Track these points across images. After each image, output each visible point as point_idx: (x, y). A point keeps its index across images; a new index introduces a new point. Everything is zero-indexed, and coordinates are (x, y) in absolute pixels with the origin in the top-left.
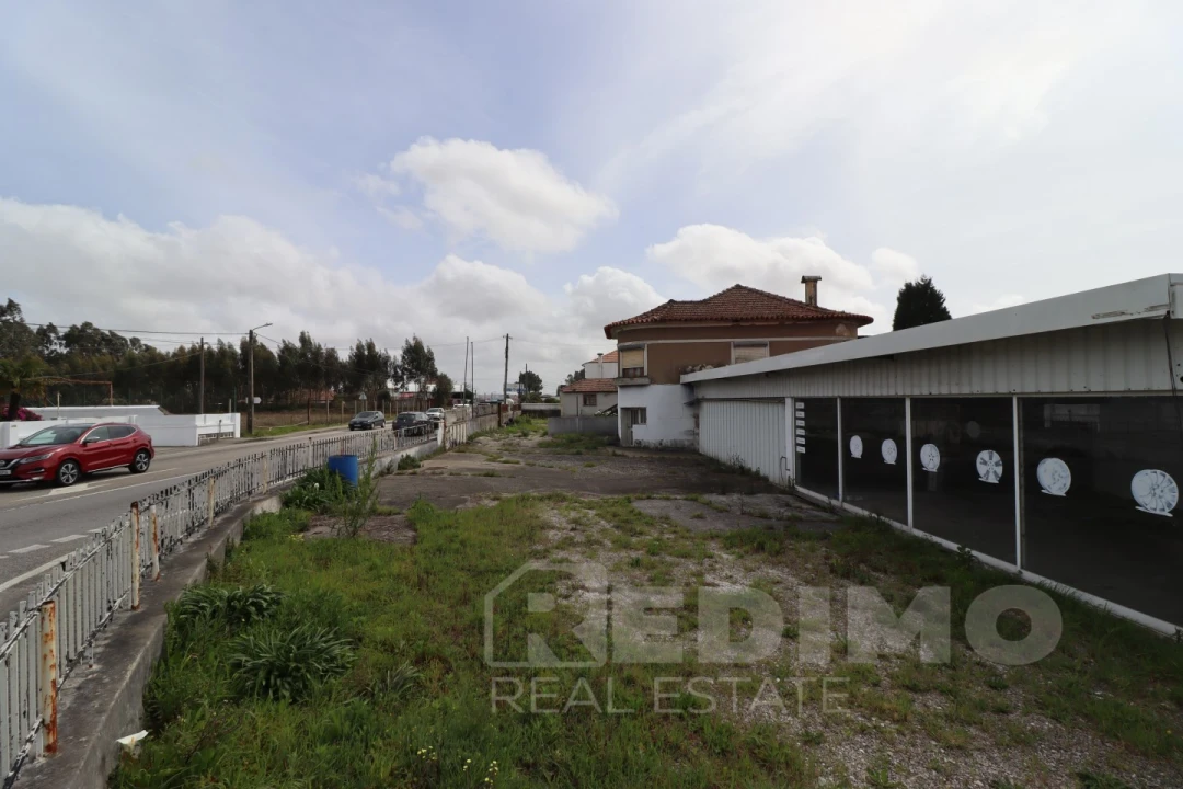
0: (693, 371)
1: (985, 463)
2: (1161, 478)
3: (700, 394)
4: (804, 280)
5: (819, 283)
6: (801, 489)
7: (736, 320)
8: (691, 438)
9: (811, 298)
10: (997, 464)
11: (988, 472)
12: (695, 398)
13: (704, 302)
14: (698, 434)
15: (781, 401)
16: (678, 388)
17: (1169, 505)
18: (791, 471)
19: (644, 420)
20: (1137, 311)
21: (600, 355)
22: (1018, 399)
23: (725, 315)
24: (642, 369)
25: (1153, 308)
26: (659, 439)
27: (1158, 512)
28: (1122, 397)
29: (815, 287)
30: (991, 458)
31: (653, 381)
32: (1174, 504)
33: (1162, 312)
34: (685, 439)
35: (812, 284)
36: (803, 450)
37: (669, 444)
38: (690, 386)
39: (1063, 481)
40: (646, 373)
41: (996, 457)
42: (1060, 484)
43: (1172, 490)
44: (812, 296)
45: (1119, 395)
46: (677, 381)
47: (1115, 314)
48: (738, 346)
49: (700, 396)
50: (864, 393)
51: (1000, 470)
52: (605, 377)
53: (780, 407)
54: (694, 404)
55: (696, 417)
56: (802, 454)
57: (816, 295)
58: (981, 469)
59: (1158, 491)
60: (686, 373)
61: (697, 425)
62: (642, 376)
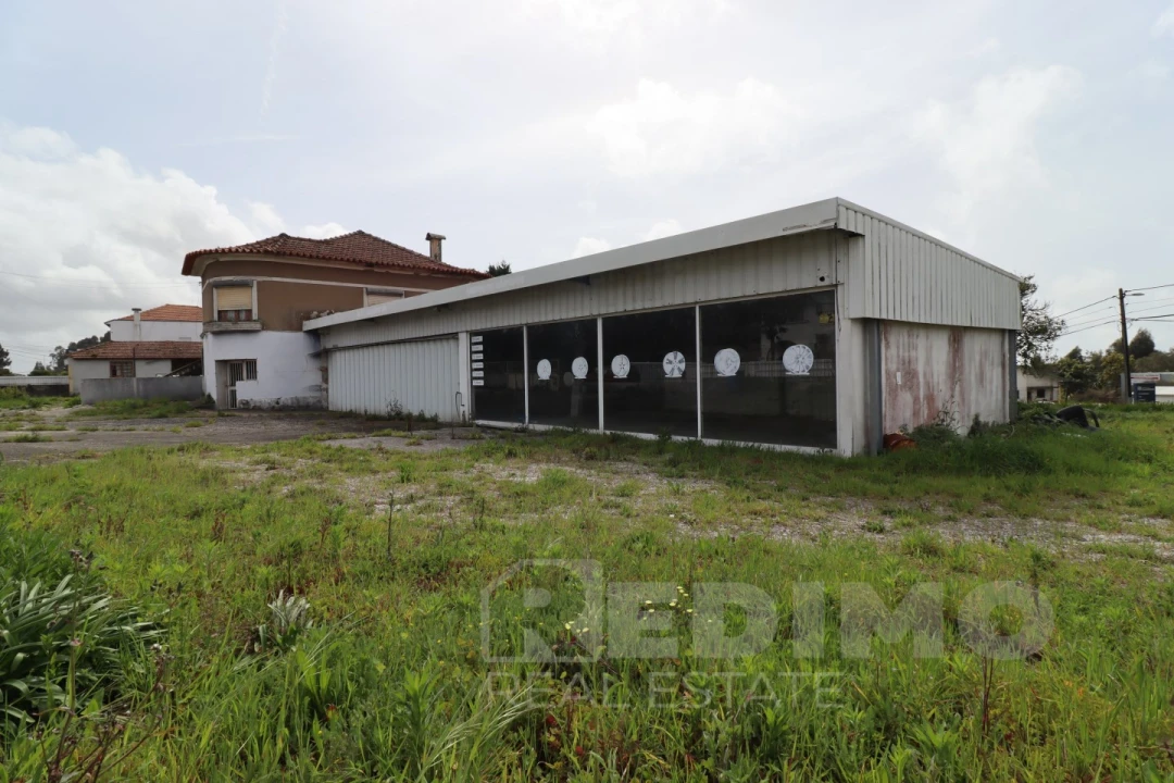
0: (318, 316)
1: (670, 362)
2: (802, 350)
3: (329, 343)
4: (429, 237)
5: (443, 241)
6: (480, 422)
7: (370, 265)
8: (317, 394)
9: (436, 256)
10: (680, 362)
11: (673, 369)
12: (322, 348)
13: (326, 242)
14: (327, 390)
15: (454, 336)
16: (300, 336)
17: (807, 367)
18: (466, 405)
19: (252, 374)
20: (815, 224)
21: (136, 310)
22: (700, 307)
23: (358, 258)
24: (249, 312)
25: (825, 221)
26: (275, 397)
27: (800, 373)
28: (778, 298)
29: (440, 246)
30: (675, 358)
31: (265, 327)
32: (811, 366)
33: (832, 224)
34: (310, 396)
35: (436, 243)
36: (481, 383)
37: (289, 402)
38: (315, 334)
39: (733, 365)
40: (255, 317)
41: (680, 356)
42: (732, 367)
43: (809, 357)
44: (437, 254)
45: (775, 296)
46: (299, 329)
47: (799, 227)
48: (370, 293)
49: (329, 345)
50: (557, 317)
51: (683, 366)
52: (144, 340)
53: (452, 343)
54: (322, 355)
55: (325, 371)
56: (480, 387)
57: (440, 254)
58: (667, 368)
59: (800, 359)
60: (309, 318)
61: (326, 380)
62: (249, 319)
